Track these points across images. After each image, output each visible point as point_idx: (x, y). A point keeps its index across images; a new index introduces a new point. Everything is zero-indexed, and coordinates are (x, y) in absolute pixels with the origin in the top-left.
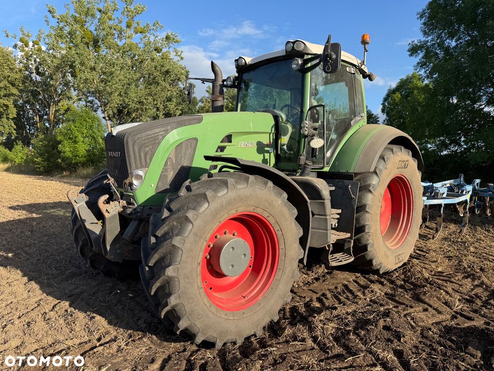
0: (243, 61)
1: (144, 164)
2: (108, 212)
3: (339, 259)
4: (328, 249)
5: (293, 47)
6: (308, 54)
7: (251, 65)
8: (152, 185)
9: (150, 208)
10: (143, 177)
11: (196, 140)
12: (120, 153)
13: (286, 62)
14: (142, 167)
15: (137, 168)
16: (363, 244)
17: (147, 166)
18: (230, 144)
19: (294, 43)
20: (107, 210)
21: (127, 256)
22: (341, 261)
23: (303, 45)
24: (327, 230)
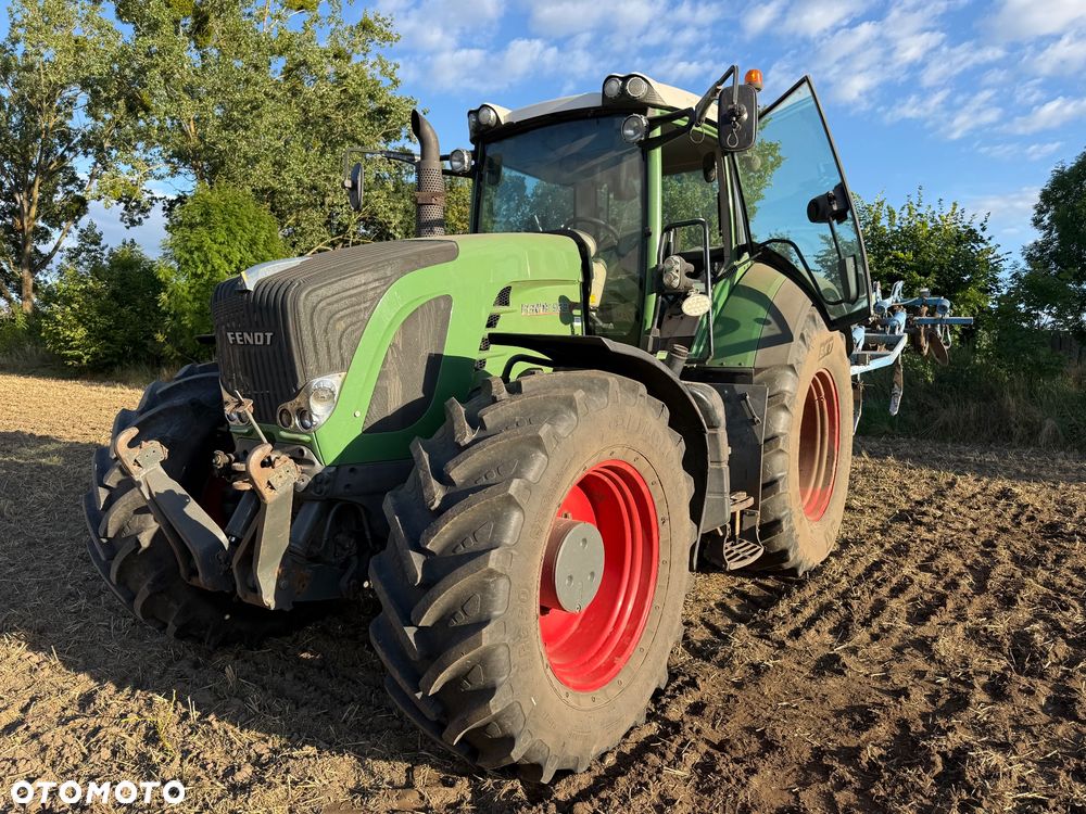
0: (492, 114)
1: (337, 360)
2: (272, 488)
3: (738, 555)
4: (721, 534)
5: (623, 89)
6: (655, 106)
7: (510, 125)
8: (358, 414)
9: (352, 470)
10: (337, 393)
11: (448, 299)
12: (269, 335)
13: (598, 122)
14: (332, 369)
15: (320, 372)
16: (772, 519)
17: (344, 365)
18: (505, 308)
19: (625, 79)
20: (269, 483)
21: (299, 593)
22: (744, 558)
23: (645, 85)
24: (722, 493)
